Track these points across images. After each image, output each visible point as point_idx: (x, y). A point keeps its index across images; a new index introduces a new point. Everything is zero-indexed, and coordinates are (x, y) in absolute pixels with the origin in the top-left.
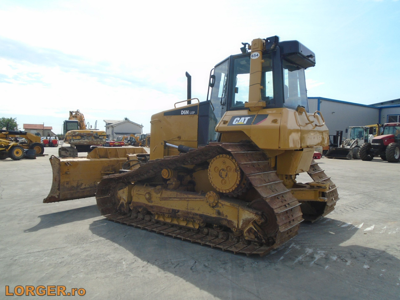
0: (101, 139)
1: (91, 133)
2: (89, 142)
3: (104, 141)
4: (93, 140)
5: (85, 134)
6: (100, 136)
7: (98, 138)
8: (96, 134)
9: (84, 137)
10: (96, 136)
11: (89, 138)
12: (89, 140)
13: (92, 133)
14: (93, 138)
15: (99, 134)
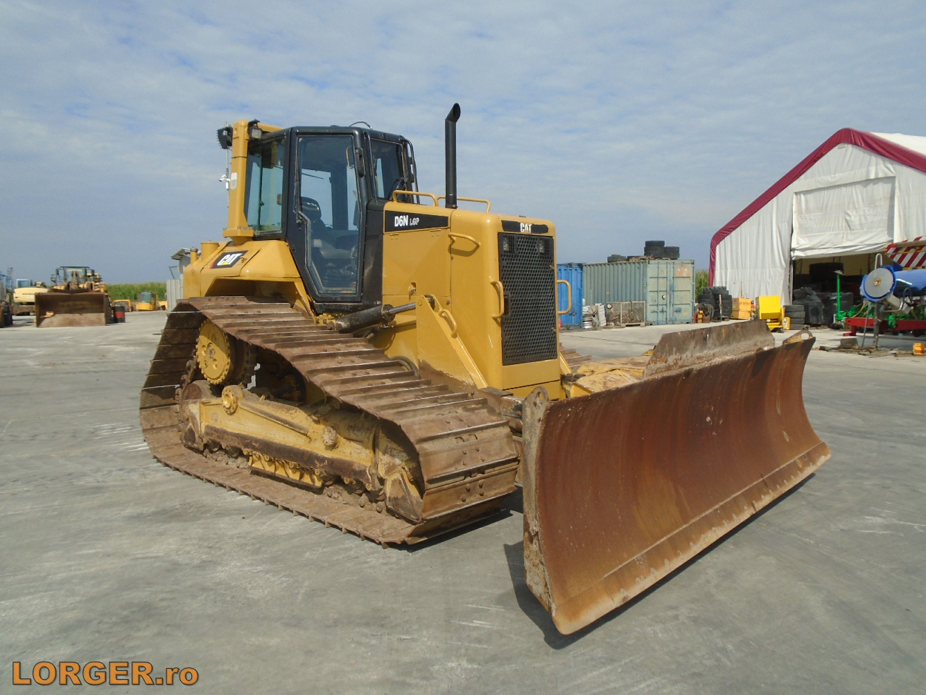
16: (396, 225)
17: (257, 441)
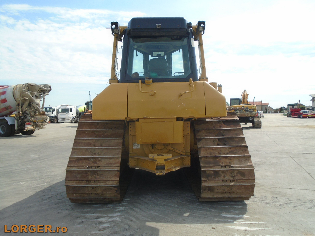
0: (252, 112)
1: (242, 107)
2: (241, 115)
3: (254, 114)
4: (244, 113)
5: (237, 109)
6: (250, 109)
7: (249, 111)
8: (247, 108)
9: (237, 111)
10: (246, 109)
11: (241, 111)
12: (241, 113)
13: (244, 107)
14: (244, 112)
15: (249, 108)
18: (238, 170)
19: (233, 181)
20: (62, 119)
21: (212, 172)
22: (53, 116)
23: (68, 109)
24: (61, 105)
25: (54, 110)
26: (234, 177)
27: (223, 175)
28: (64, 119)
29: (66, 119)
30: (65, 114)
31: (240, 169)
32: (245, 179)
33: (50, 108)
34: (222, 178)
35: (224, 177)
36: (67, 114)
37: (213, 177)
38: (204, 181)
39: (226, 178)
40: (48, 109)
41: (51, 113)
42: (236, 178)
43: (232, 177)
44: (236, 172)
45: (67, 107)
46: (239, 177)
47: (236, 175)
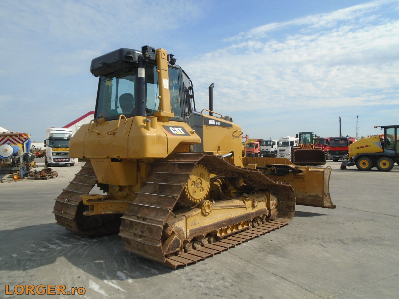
16: (210, 123)
17: (225, 221)
18: (148, 225)
19: (141, 236)
20: (281, 155)
21: (129, 222)
22: (272, 151)
23: (289, 142)
24: (281, 138)
25: (274, 144)
26: (143, 232)
27: (135, 227)
28: (283, 155)
29: (286, 155)
30: (285, 148)
31: (151, 224)
32: (151, 237)
33: (270, 141)
34: (133, 231)
35: (136, 230)
36: (287, 148)
37: (128, 227)
38: (122, 230)
39: (136, 232)
40: (269, 143)
41: (271, 147)
42: (144, 234)
43: (141, 232)
44: (146, 227)
45: (288, 139)
46: (146, 234)
47: (145, 230)
